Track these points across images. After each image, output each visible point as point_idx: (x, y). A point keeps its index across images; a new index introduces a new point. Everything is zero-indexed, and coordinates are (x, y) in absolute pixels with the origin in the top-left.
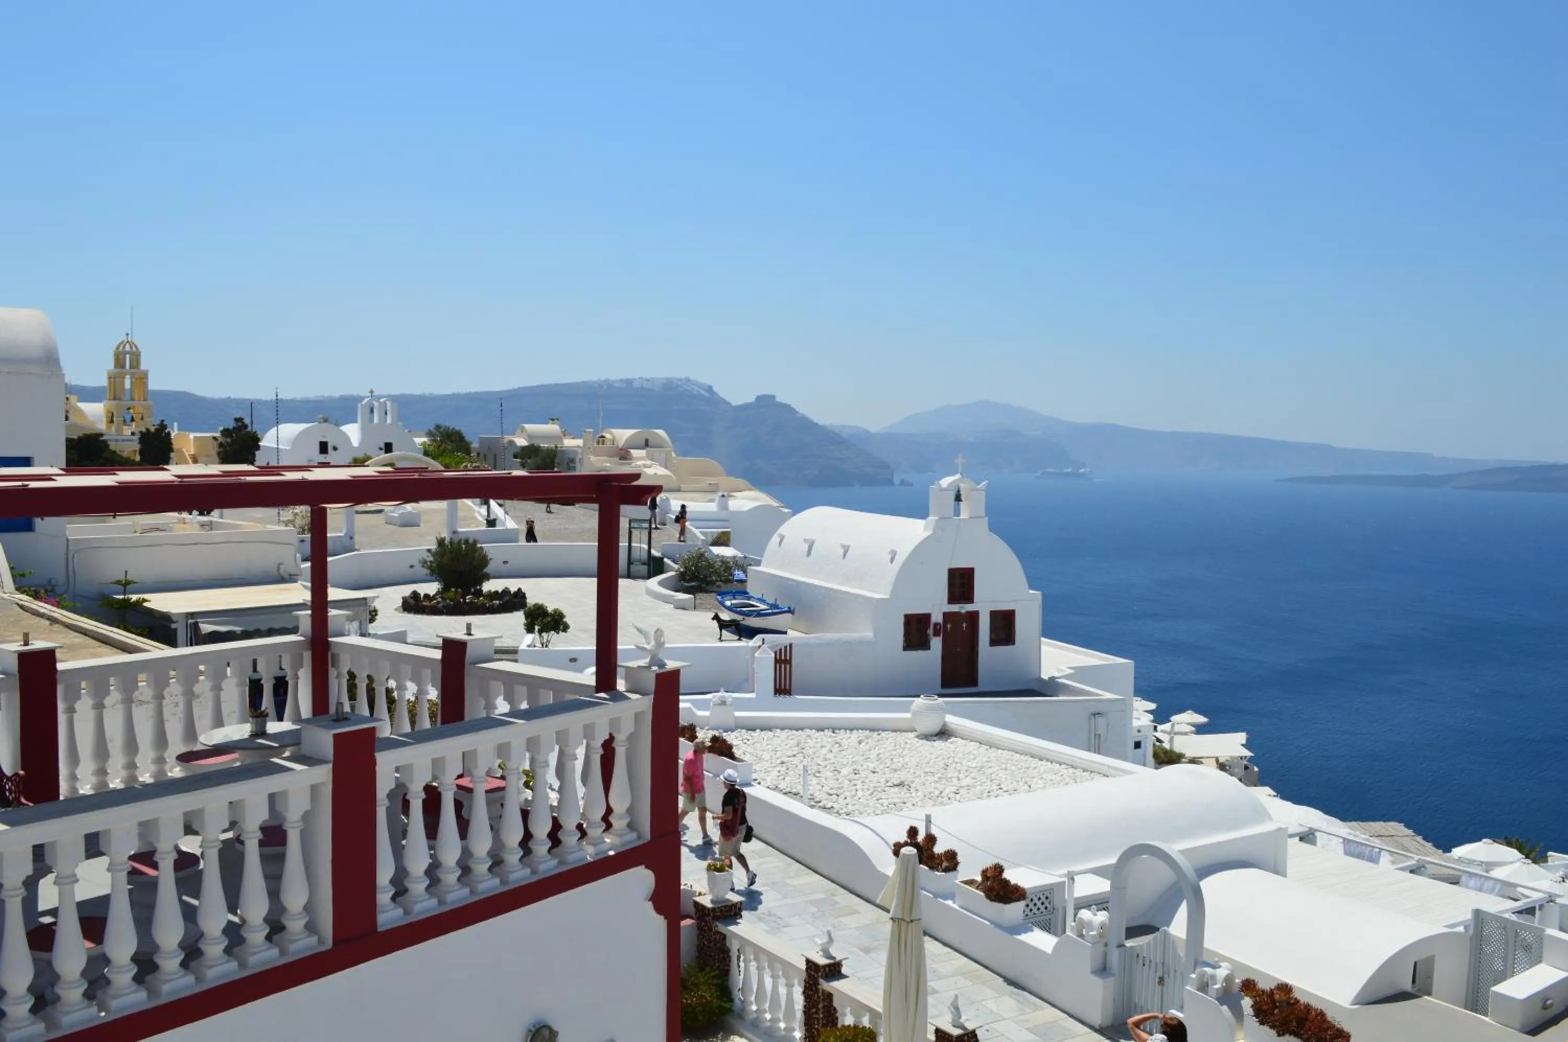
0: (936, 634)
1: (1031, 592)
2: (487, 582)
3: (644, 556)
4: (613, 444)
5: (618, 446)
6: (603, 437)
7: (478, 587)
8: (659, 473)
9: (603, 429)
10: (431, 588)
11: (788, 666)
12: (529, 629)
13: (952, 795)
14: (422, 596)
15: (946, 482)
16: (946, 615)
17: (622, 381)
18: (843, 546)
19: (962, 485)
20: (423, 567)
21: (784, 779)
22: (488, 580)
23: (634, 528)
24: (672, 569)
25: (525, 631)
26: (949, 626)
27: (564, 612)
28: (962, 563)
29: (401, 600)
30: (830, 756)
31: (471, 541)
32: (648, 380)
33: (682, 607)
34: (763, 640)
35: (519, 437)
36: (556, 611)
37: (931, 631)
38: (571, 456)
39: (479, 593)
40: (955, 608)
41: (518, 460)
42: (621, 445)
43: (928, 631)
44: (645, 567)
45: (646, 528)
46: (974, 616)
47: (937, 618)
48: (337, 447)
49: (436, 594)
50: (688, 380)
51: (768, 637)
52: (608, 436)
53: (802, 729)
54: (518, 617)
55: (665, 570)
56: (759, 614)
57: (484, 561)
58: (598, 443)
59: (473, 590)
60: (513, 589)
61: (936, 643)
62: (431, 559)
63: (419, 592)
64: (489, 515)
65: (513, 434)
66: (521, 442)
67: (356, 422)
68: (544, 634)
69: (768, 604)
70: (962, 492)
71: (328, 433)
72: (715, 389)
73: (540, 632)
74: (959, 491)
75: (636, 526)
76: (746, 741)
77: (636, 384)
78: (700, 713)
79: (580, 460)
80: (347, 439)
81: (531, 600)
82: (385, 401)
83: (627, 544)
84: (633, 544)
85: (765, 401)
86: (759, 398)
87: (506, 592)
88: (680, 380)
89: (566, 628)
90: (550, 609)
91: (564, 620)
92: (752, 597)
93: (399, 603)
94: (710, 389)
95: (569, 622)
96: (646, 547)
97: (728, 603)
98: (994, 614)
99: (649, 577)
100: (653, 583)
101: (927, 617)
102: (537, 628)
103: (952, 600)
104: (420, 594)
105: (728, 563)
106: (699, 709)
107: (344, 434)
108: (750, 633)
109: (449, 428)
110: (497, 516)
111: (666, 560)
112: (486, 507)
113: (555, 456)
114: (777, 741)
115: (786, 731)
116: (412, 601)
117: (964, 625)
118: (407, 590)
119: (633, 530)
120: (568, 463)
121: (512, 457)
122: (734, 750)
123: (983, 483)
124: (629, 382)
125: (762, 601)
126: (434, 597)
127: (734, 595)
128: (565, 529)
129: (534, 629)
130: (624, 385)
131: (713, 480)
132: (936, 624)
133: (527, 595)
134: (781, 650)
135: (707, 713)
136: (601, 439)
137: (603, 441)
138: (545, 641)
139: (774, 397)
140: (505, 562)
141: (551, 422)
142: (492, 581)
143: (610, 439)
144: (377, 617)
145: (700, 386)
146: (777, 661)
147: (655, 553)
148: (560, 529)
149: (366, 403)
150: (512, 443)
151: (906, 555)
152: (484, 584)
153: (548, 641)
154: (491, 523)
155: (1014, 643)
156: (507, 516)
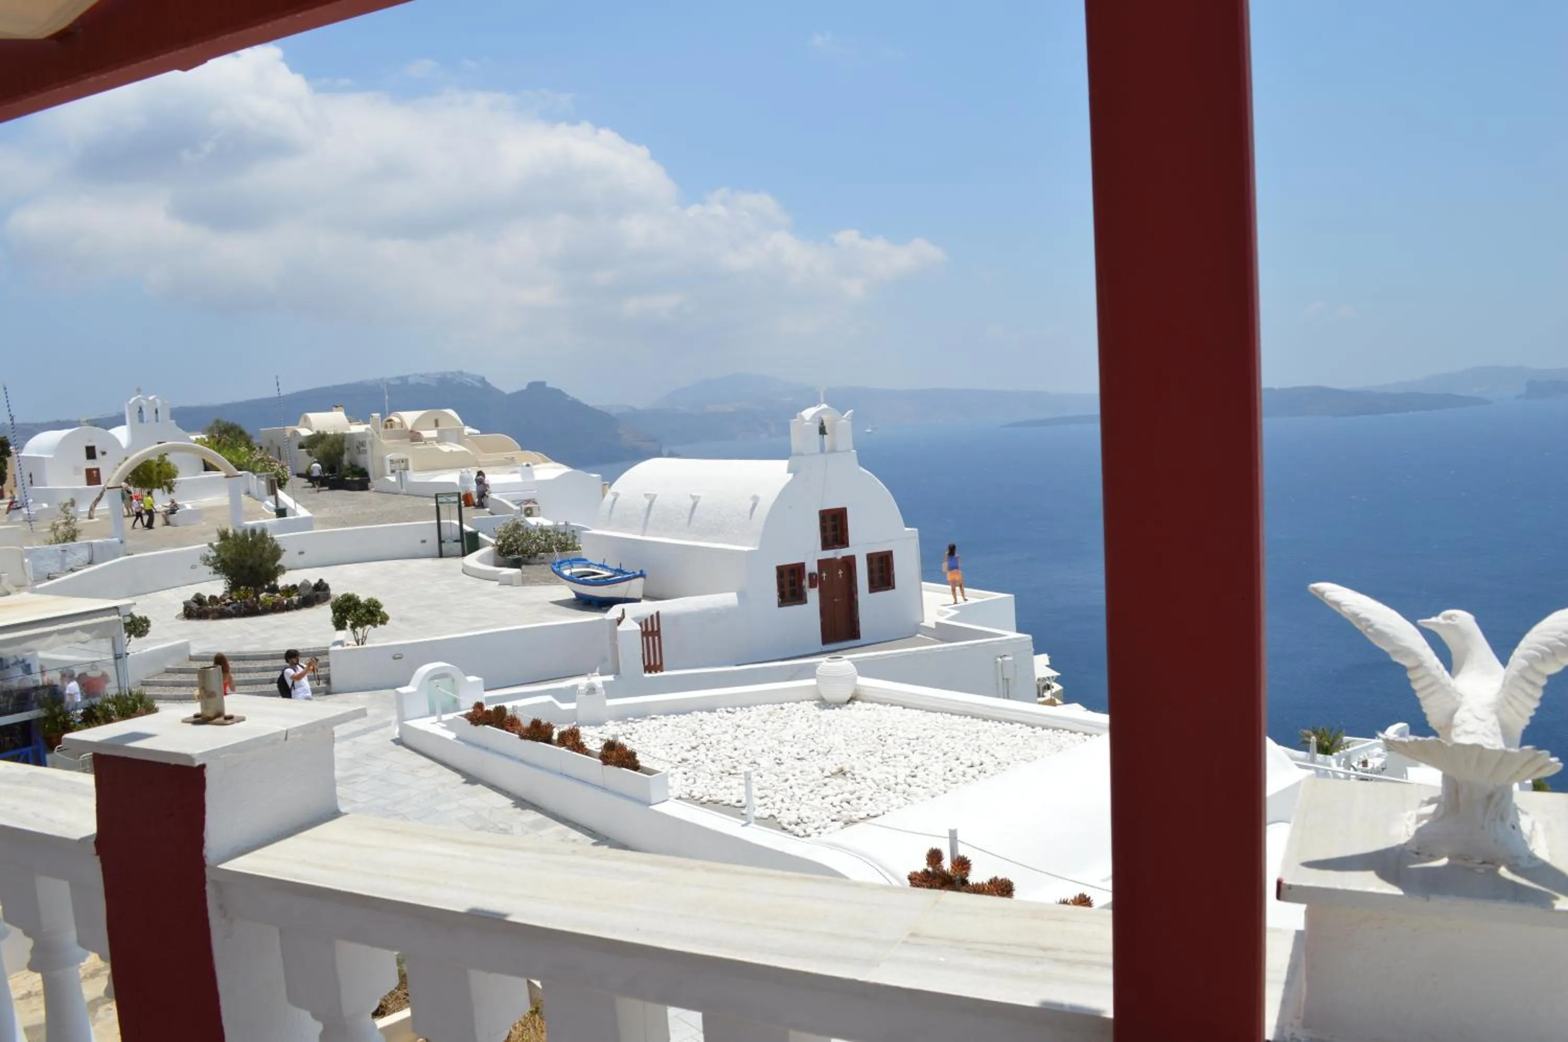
0: (812, 585)
1: (907, 529)
2: (282, 576)
3: (456, 533)
4: (402, 427)
5: (407, 429)
6: (391, 420)
7: (273, 583)
8: (454, 449)
9: (390, 412)
10: (217, 587)
11: (656, 638)
12: (339, 625)
13: (910, 780)
14: (207, 598)
15: (808, 413)
16: (821, 563)
17: (397, 378)
18: (693, 497)
19: (825, 417)
20: (205, 564)
21: (695, 782)
22: (284, 572)
23: (442, 503)
24: (489, 544)
25: (333, 628)
26: (824, 575)
27: (381, 600)
28: (833, 504)
29: (183, 606)
30: (737, 744)
31: (258, 531)
32: (422, 376)
33: (507, 582)
34: (623, 610)
35: (302, 427)
36: (370, 600)
37: (806, 583)
38: (361, 439)
39: (274, 589)
40: (830, 554)
41: (304, 450)
42: (409, 428)
43: (804, 583)
44: (459, 544)
45: (455, 502)
46: (849, 563)
47: (812, 567)
48: (104, 451)
49: (224, 595)
50: (461, 373)
51: (626, 606)
52: (396, 420)
53: (690, 712)
54: (324, 613)
55: (481, 545)
56: (606, 582)
57: (276, 552)
58: (386, 427)
59: (266, 587)
60: (314, 581)
61: (813, 595)
62: (214, 554)
63: (204, 594)
64: (277, 504)
65: (296, 424)
66: (305, 432)
67: (124, 424)
68: (358, 629)
69: (611, 570)
70: (826, 424)
71: (96, 437)
72: (488, 380)
73: (353, 627)
74: (822, 424)
75: (444, 500)
76: (628, 736)
77: (411, 381)
78: (565, 706)
79: (371, 443)
80: (117, 442)
81: (337, 591)
82: (154, 400)
83: (436, 521)
84: (442, 521)
85: (537, 387)
86: (531, 385)
87: (305, 585)
88: (453, 373)
89: (384, 620)
90: (363, 599)
91: (382, 610)
92: (591, 564)
93: (180, 609)
94: (483, 380)
95: (387, 612)
96: (457, 523)
97: (567, 573)
98: (871, 558)
99: (464, 555)
100: (472, 560)
101: (799, 568)
102: (349, 623)
103: (826, 545)
104: (205, 597)
105: (549, 531)
106: (562, 702)
107: (112, 436)
108: (604, 604)
109: (228, 424)
110: (285, 504)
111: (480, 535)
112: (273, 497)
113: (343, 441)
114: (667, 732)
115: (672, 716)
116: (195, 606)
117: (840, 572)
118: (188, 593)
119: (440, 505)
120: (358, 447)
121: (297, 447)
122: (639, 757)
123: (849, 412)
124: (404, 379)
125: (603, 566)
126: (222, 599)
127: (571, 563)
128: (363, 514)
129: (346, 623)
130: (399, 382)
131: (509, 454)
132: (811, 575)
133: (330, 587)
134: (646, 621)
135: (573, 706)
136: (388, 424)
137: (391, 425)
138: (360, 637)
139: (544, 383)
140: (301, 553)
141: (334, 408)
142: (288, 573)
143: (398, 423)
144: (149, 629)
145: (473, 377)
146: (645, 634)
147: (467, 528)
148: (358, 514)
149: (133, 403)
150: (295, 433)
151: (773, 500)
152: (279, 578)
153: (365, 638)
154: (281, 513)
155: (894, 588)
156: (297, 505)
